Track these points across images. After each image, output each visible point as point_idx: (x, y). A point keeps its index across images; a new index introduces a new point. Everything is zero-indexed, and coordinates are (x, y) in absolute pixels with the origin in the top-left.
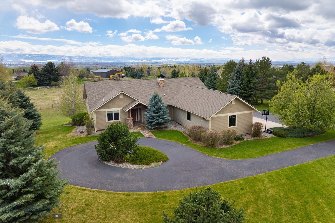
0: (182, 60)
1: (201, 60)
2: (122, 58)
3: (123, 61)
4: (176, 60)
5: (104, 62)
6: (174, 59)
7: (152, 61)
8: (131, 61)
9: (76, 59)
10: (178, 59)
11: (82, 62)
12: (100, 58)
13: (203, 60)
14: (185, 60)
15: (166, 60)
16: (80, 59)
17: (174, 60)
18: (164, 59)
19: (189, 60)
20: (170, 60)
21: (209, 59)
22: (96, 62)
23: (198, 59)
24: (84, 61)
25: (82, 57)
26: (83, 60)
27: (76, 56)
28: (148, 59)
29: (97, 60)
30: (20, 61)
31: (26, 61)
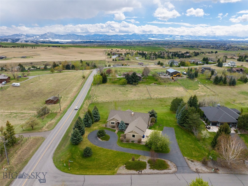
2: (225, 36)
3: (225, 40)
5: (207, 41)
8: (233, 40)
9: (186, 37)
11: (190, 40)
12: (204, 37)
16: (189, 38)
22: (201, 41)
24: (192, 39)
25: (191, 36)
26: (190, 39)
27: (186, 35)
29: (202, 39)
30: (149, 39)
31: (152, 39)
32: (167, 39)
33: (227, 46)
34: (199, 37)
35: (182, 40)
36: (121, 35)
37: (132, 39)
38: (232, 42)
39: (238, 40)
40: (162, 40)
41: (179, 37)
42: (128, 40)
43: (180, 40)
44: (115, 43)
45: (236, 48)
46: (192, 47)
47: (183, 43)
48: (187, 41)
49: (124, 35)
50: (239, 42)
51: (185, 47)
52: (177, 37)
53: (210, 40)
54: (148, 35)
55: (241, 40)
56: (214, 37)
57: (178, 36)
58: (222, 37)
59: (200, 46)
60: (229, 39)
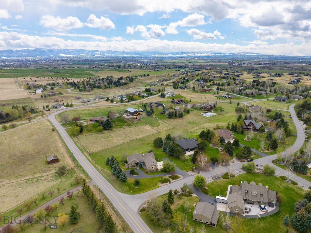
0: (206, 55)
1: (225, 55)
2: (148, 52)
3: (149, 56)
5: (132, 57)
6: (198, 53)
7: (177, 55)
8: (157, 56)
10: (202, 53)
11: (112, 57)
12: (128, 53)
13: (227, 54)
14: (209, 55)
15: (190, 55)
16: (110, 54)
17: (198, 55)
19: (212, 54)
20: (194, 55)
21: (233, 54)
22: (125, 57)
23: (221, 54)
24: (114, 55)
25: (113, 52)
26: (113, 55)
27: (107, 51)
28: (172, 54)
29: (126, 55)
30: (60, 56)
31: (65, 55)
32: (84, 55)
33: (154, 64)
34: (123, 52)
35: (103, 57)
36: (17, 51)
37: (36, 56)
38: (158, 58)
40: (79, 57)
41: (99, 53)
42: (30, 58)
43: (101, 57)
45: (163, 67)
47: (106, 61)
48: (110, 57)
49: (22, 50)
50: (163, 58)
52: (96, 52)
53: (134, 56)
54: (58, 50)
55: (165, 56)
56: (138, 53)
57: (98, 51)
59: (126, 65)
60: (153, 56)
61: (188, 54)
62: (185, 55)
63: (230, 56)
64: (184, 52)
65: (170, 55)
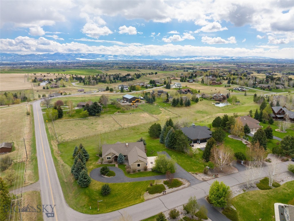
0: (214, 58)
1: (232, 58)
2: (159, 56)
3: (159, 59)
4: (208, 59)
5: (143, 61)
6: (205, 57)
7: (185, 59)
8: (166, 59)
9: (120, 57)
10: (210, 57)
11: (124, 61)
12: (139, 57)
13: (234, 58)
14: (217, 58)
15: (197, 58)
16: (123, 58)
17: (206, 58)
18: (196, 57)
19: (220, 58)
20: (202, 58)
21: (240, 57)
22: (136, 61)
23: (229, 57)
25: (125, 56)
26: (125, 59)
27: (120, 55)
28: (181, 58)
30: (77, 60)
31: (81, 59)
32: (98, 59)
33: (163, 66)
34: (134, 56)
35: (116, 61)
36: (39, 55)
37: (56, 60)
38: (167, 61)
39: (171, 59)
40: (94, 61)
41: (112, 57)
42: (50, 61)
43: (114, 60)
44: (32, 65)
45: (171, 68)
46: (129, 68)
47: (118, 63)
48: (122, 61)
49: (44, 54)
50: (172, 61)
51: (121, 68)
52: (110, 57)
53: (145, 60)
54: (75, 54)
55: (174, 59)
56: (149, 57)
57: (111, 55)
58: (156, 57)
59: (136, 67)
60: (163, 59)
61: (196, 58)
62: (193, 59)
63: (238, 59)
64: (192, 56)
65: (178, 59)
